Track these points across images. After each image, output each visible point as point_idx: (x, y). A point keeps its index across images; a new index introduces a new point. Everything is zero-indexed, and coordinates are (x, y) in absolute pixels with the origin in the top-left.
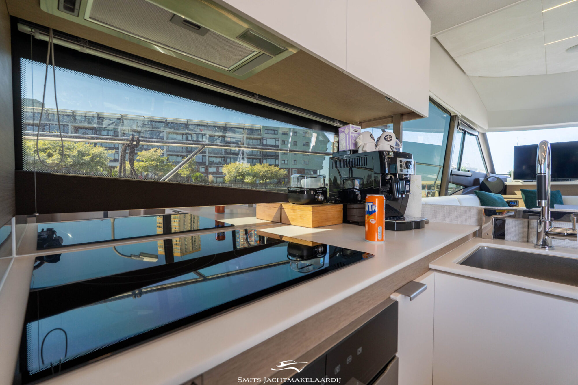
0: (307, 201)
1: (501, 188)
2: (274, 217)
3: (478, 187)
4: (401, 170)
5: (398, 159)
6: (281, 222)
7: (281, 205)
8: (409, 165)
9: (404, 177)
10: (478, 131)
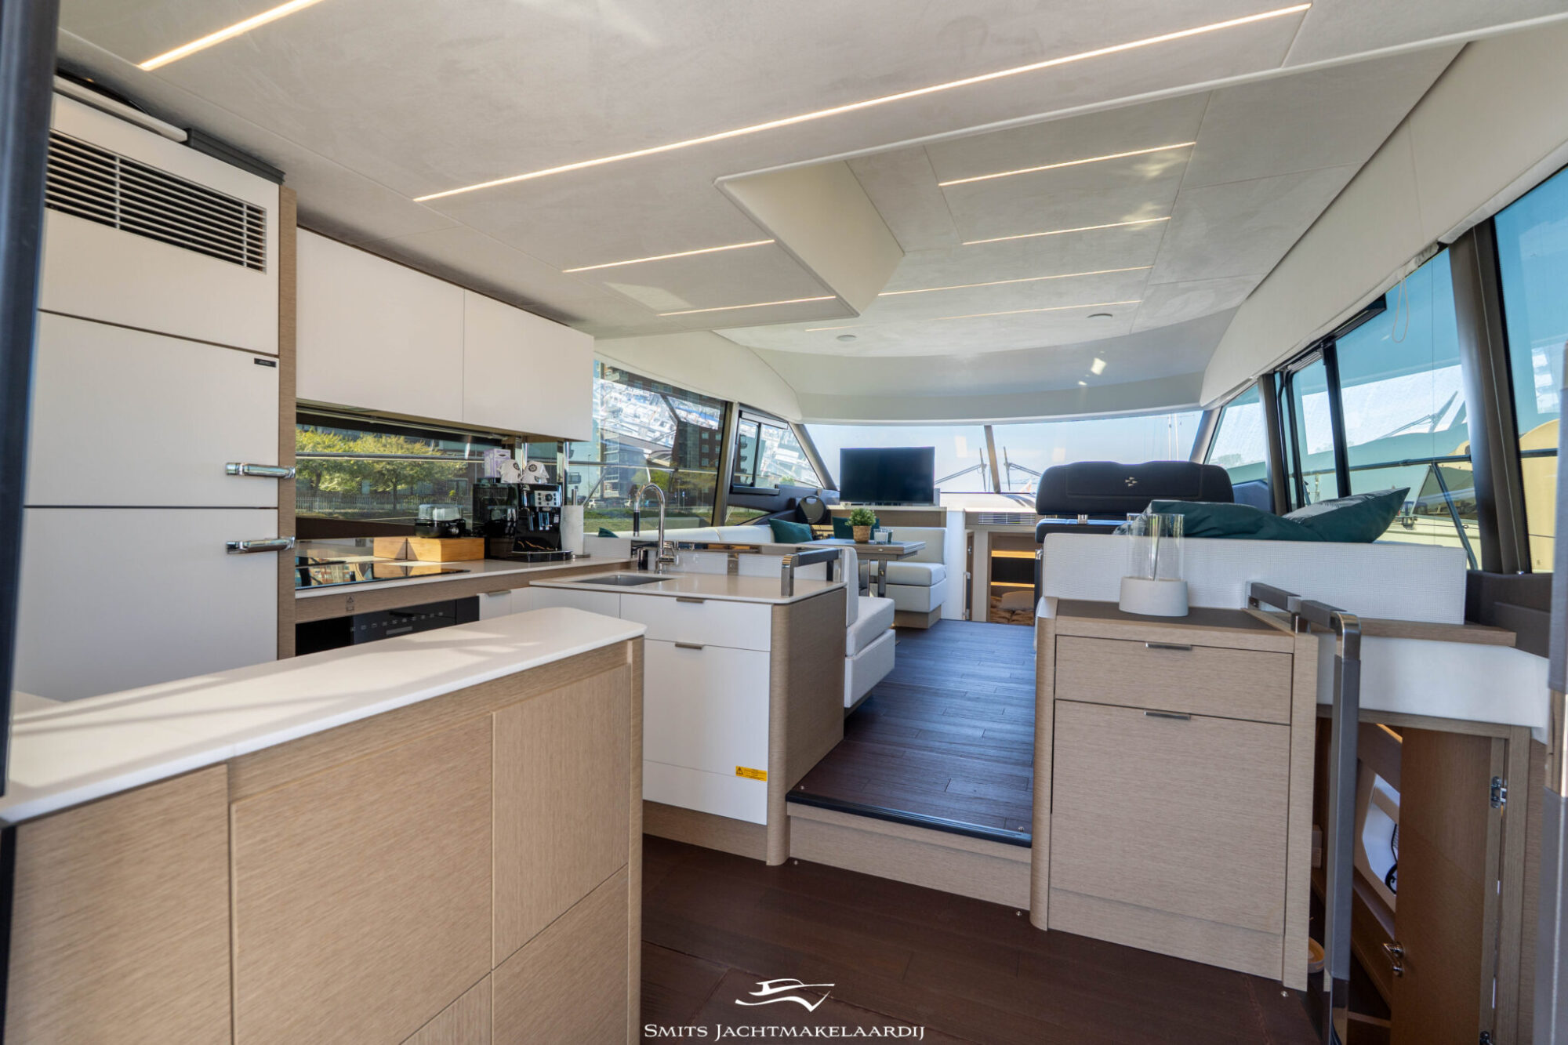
0: (438, 534)
1: (820, 515)
2: (398, 554)
3: (792, 514)
4: (540, 503)
5: (536, 492)
6: (406, 559)
7: (407, 540)
8: (550, 498)
9: (544, 509)
10: (788, 423)
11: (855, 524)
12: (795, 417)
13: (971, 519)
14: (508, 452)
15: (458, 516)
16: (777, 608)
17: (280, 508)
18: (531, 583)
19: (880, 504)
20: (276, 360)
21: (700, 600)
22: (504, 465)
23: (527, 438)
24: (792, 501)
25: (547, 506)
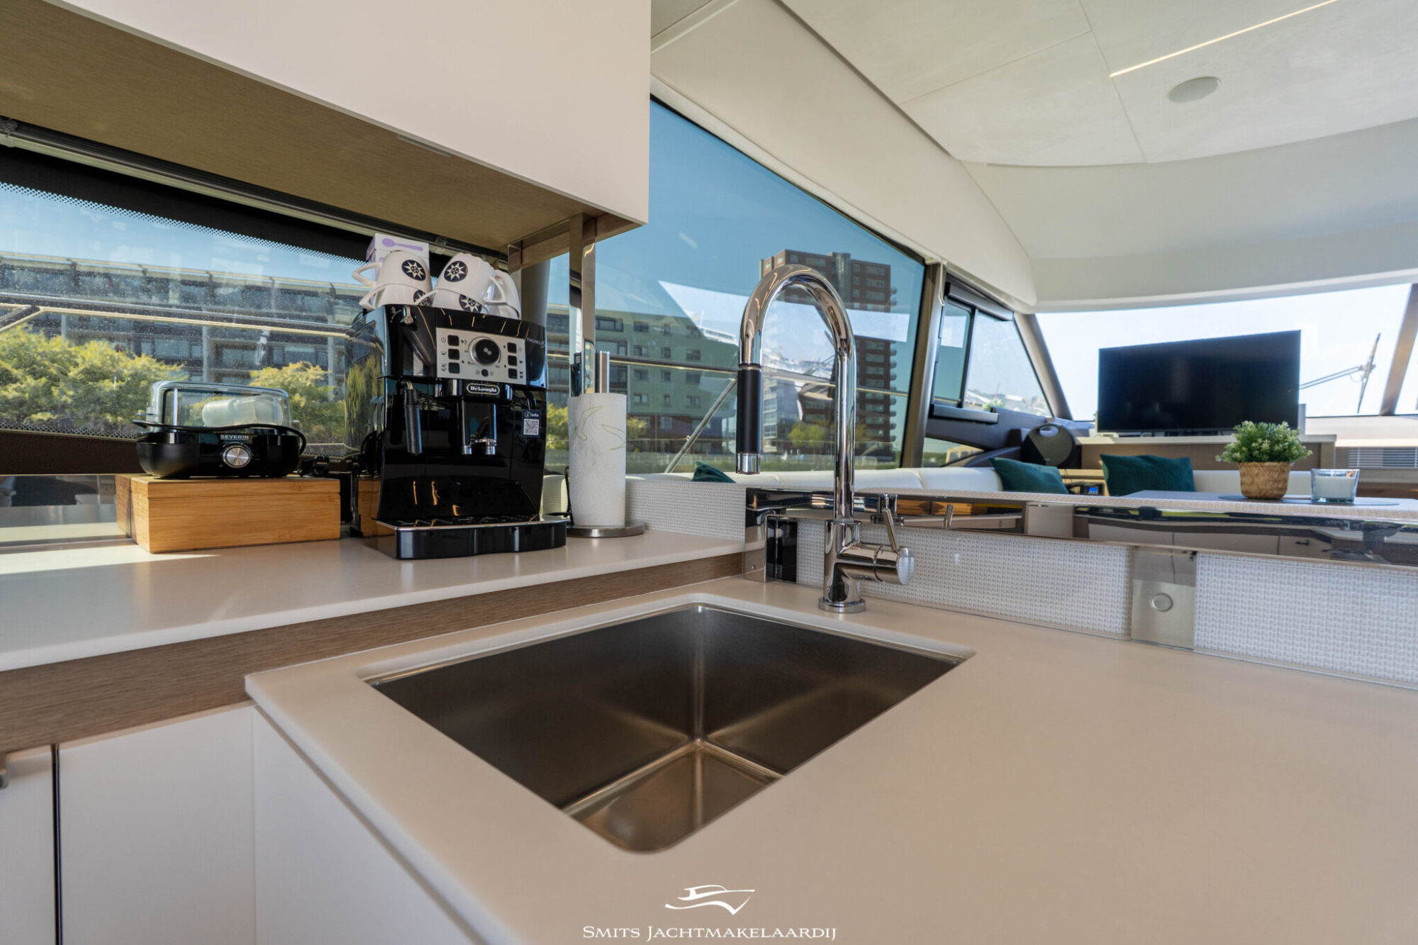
5: (441, 333)
8: (490, 351)
9: (474, 391)
10: (1012, 310)
12: (1026, 302)
24: (1016, 433)
25: (481, 378)
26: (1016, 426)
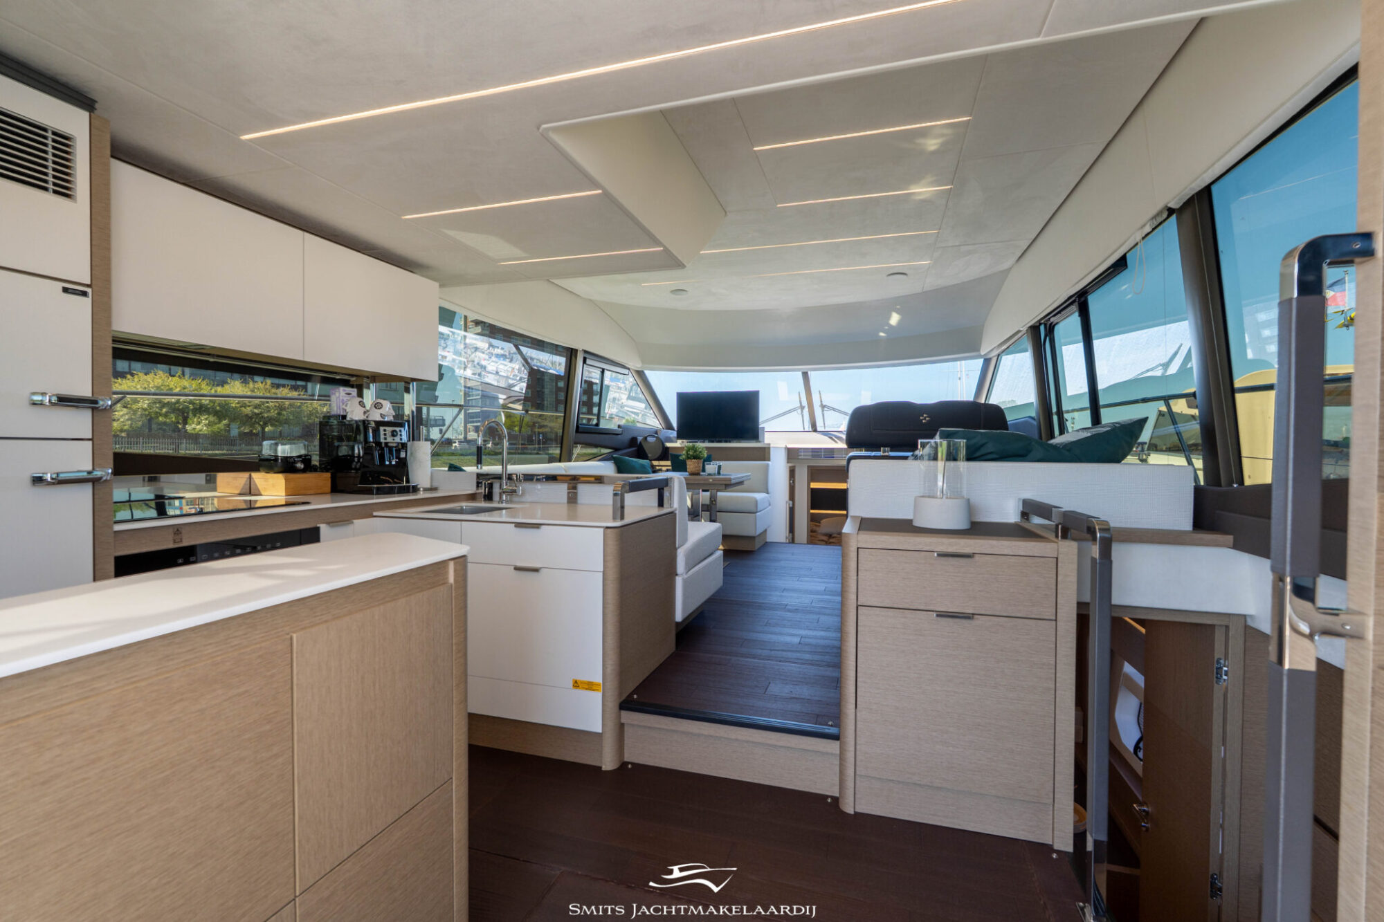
0: (282, 469)
1: (659, 452)
2: (242, 489)
3: (634, 451)
4: (385, 439)
5: (382, 429)
6: (250, 493)
7: (250, 475)
8: (395, 433)
9: (390, 445)
10: (629, 369)
11: (688, 458)
12: (635, 364)
13: (792, 454)
14: (354, 391)
15: (303, 452)
16: (609, 530)
17: (95, 440)
18: (375, 514)
19: (713, 442)
20: (89, 290)
21: (537, 526)
22: (349, 403)
23: (375, 378)
24: (634, 440)
25: (392, 441)
26: (635, 435)
